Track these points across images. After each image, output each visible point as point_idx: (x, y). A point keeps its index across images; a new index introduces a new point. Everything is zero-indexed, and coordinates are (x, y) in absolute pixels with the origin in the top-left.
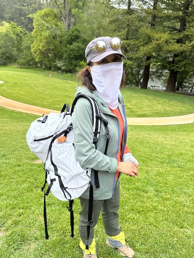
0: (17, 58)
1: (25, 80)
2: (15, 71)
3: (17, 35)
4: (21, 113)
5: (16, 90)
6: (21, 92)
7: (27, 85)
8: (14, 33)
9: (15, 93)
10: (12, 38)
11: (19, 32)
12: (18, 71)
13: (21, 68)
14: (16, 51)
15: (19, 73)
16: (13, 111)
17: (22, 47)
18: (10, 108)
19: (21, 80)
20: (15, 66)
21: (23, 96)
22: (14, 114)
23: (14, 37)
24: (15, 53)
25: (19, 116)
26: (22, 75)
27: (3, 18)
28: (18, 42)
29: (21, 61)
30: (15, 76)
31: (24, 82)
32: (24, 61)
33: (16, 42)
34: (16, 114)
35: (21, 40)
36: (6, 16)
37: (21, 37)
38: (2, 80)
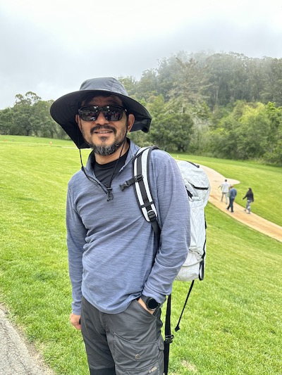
0: (265, 150)
1: (272, 183)
2: (258, 168)
3: (273, 119)
4: (258, 233)
6: (263, 201)
7: (274, 192)
8: (269, 117)
10: (265, 124)
11: (276, 115)
12: (263, 169)
13: (268, 165)
14: (266, 141)
15: (263, 172)
16: (246, 228)
17: (277, 136)
18: (243, 222)
19: (267, 183)
20: (259, 162)
21: (264, 208)
22: (248, 232)
23: (268, 122)
24: (263, 143)
25: (255, 237)
26: (268, 176)
27: (258, 98)
28: (272, 128)
29: (270, 155)
30: (258, 176)
31: (269, 187)
32: (275, 155)
33: (269, 128)
34: (250, 232)
35: (277, 126)
36: (263, 95)
37: (278, 122)
38: (239, 180)
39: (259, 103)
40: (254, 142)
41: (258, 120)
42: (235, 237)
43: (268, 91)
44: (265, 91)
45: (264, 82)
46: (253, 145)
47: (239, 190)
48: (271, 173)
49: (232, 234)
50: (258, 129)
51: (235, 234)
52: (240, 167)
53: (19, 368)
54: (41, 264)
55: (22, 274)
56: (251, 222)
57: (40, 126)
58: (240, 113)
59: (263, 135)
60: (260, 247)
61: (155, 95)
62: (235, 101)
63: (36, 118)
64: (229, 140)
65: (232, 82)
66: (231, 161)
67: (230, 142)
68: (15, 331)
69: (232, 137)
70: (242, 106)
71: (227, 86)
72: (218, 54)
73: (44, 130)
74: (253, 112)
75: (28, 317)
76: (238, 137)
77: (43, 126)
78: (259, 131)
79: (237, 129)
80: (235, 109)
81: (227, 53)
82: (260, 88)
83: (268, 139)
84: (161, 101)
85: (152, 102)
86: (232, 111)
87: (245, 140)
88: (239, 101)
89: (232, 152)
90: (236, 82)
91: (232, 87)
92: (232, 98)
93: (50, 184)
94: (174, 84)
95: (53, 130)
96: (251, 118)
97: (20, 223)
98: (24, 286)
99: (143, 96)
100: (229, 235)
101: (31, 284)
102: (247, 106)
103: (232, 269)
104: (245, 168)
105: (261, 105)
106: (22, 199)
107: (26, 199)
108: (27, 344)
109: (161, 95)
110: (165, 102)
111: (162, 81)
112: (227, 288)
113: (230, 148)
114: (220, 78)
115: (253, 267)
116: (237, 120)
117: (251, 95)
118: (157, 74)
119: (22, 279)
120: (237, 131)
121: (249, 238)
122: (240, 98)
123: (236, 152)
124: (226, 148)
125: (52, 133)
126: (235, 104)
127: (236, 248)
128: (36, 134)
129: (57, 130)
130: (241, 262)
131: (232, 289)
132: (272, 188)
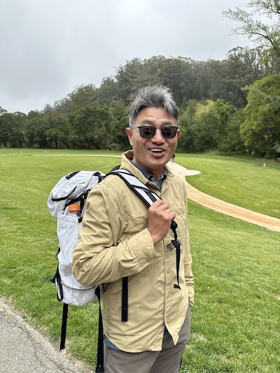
0: (218, 142)
1: (228, 170)
3: (222, 114)
5: (216, 183)
6: (222, 187)
7: (230, 178)
8: (219, 113)
9: (215, 187)
10: (216, 119)
11: (225, 110)
12: (218, 159)
13: (222, 155)
14: (218, 134)
15: (219, 161)
16: (212, 211)
17: (227, 129)
19: (223, 171)
20: (214, 153)
21: (224, 192)
22: (214, 215)
23: (218, 116)
24: (217, 136)
25: (221, 219)
26: (223, 164)
27: (207, 97)
28: (222, 122)
29: (222, 146)
30: (215, 166)
31: (226, 173)
32: (227, 146)
33: (220, 122)
34: (215, 215)
35: (227, 120)
36: (211, 93)
37: (227, 116)
38: (199, 170)
39: (209, 101)
40: (208, 136)
41: (210, 115)
42: (204, 220)
43: (215, 90)
44: (213, 90)
45: (211, 82)
46: (207, 138)
47: (201, 179)
48: (225, 162)
49: (201, 218)
50: (211, 124)
51: (204, 218)
53: (50, 365)
54: (44, 267)
55: (30, 279)
56: (215, 206)
57: (8, 138)
58: (193, 111)
59: (215, 129)
60: (227, 227)
61: (116, 99)
62: (187, 100)
63: (4, 130)
64: (186, 136)
65: (183, 84)
66: (190, 155)
67: (188, 138)
68: (37, 332)
69: (189, 132)
70: (195, 105)
71: (179, 88)
72: (169, 59)
73: (13, 141)
74: (205, 109)
75: (47, 317)
76: (194, 133)
77: (11, 137)
78: (211, 126)
80: (188, 108)
81: (176, 58)
82: (208, 87)
83: (219, 132)
84: (122, 105)
85: (113, 106)
86: (185, 110)
87: (200, 135)
88: (191, 101)
89: (190, 146)
90: (186, 84)
91: (183, 88)
92: (184, 98)
93: (30, 192)
94: (133, 89)
95: (21, 140)
96: (203, 115)
97: (13, 232)
98: (34, 289)
99: (105, 102)
100: (200, 220)
101: (41, 287)
102: (199, 104)
103: (211, 248)
104: (202, 159)
105: (211, 103)
106: (7, 209)
107: (12, 209)
108: (51, 342)
109: (121, 99)
110: (126, 105)
111: (121, 87)
112: (211, 265)
113: (187, 143)
114: (172, 81)
115: (227, 244)
116: (191, 118)
117: (200, 94)
118: (116, 81)
119: (31, 284)
120: (193, 127)
121: (216, 220)
122: (191, 98)
123: (193, 146)
124: (184, 144)
126: (187, 103)
127: (208, 230)
130: (216, 242)
131: (216, 266)
132: (228, 175)
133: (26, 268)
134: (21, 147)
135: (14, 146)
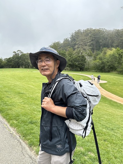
0: (117, 68)
2: (115, 75)
3: (119, 55)
4: (116, 103)
5: (114, 87)
6: (117, 89)
9: (114, 89)
10: (116, 57)
11: (121, 53)
13: (118, 74)
15: (117, 77)
16: (111, 100)
17: (121, 61)
18: (110, 98)
19: (118, 82)
20: (115, 73)
21: (118, 92)
23: (117, 56)
24: (116, 65)
25: (115, 104)
26: (119, 78)
27: (112, 46)
28: (119, 59)
29: (119, 70)
30: (115, 79)
31: (120, 83)
32: (121, 70)
33: (118, 58)
34: (113, 102)
35: (121, 57)
36: (114, 45)
37: (122, 56)
38: (106, 81)
39: (113, 48)
40: (112, 65)
41: (113, 55)
42: (106, 105)
43: (116, 43)
44: (115, 43)
45: (114, 39)
46: (112, 66)
47: (107, 85)
48: (120, 77)
49: (105, 103)
50: (113, 59)
51: (107, 103)
52: (107, 75)
53: (27, 156)
54: (30, 118)
55: (24, 122)
56: (113, 98)
57: (23, 64)
58: (105, 53)
59: (116, 61)
60: (117, 108)
61: (69, 48)
62: (103, 48)
63: (22, 61)
64: (101, 64)
65: (101, 41)
66: (103, 73)
67: (102, 65)
68: (24, 143)
69: (103, 63)
70: (106, 50)
71: (99, 42)
72: (95, 29)
73: (25, 65)
74: (111, 52)
75: (28, 137)
76: (105, 63)
77: (25, 64)
78: (114, 60)
79: (104, 60)
80: (103, 51)
81: (98, 29)
82: (113, 42)
83: (118, 63)
84: (72, 50)
85: (68, 51)
86: (102, 52)
87: (108, 64)
88: (104, 48)
89: (103, 69)
90: (103, 40)
91: (101, 42)
92: (101, 47)
93: (30, 87)
94: (77, 43)
95: (29, 65)
96: (110, 55)
97: (20, 103)
98: (25, 126)
99: (64, 49)
101: (28, 125)
102: (108, 50)
103: (106, 117)
104: (109, 76)
105: (114, 49)
106: (20, 93)
107: (21, 93)
108: (29, 147)
109: (72, 48)
110: (74, 50)
111: (72, 42)
112: (105, 124)
113: (102, 68)
114: (96, 39)
115: (115, 116)
116: (104, 56)
117: (109, 45)
118: (70, 40)
119: (24, 124)
120: (105, 61)
121: (112, 105)
122: (105, 47)
123: (105, 69)
124: (100, 68)
125: (28, 66)
126: (103, 49)
127: (107, 109)
128: (22, 67)
129: (30, 65)
130: (110, 115)
131: (106, 125)
132: (121, 83)
133: (23, 117)
134: (29, 68)
135: (26, 68)
